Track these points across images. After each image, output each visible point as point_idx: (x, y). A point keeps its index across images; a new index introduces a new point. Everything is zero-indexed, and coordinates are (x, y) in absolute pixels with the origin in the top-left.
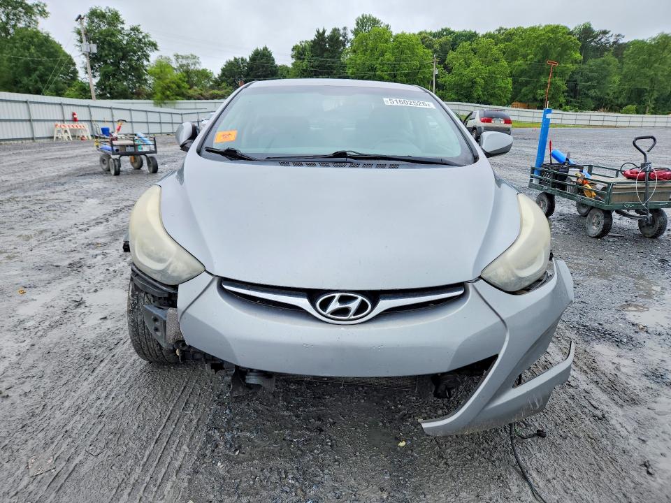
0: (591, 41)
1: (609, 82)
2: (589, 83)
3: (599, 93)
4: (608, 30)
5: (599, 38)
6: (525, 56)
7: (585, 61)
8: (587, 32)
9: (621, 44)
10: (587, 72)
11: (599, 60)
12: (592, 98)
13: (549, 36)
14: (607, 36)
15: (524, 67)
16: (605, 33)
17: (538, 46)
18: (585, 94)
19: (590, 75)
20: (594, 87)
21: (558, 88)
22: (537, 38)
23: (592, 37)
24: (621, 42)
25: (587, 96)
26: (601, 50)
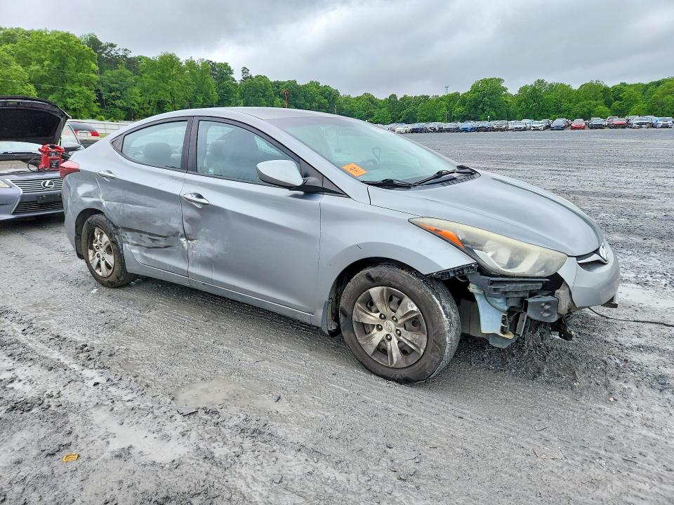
0: (102, 52)
1: (131, 94)
2: (113, 94)
3: (125, 104)
4: (114, 43)
5: (108, 50)
6: (40, 61)
7: (101, 72)
8: (94, 43)
9: (130, 59)
10: (107, 82)
11: (115, 72)
12: (120, 108)
13: (61, 43)
14: (115, 49)
15: (42, 73)
16: (112, 46)
17: (52, 52)
18: (112, 104)
19: (111, 85)
20: (119, 98)
21: (88, 98)
22: (48, 43)
23: (101, 48)
24: (129, 56)
25: (115, 106)
26: (114, 62)
